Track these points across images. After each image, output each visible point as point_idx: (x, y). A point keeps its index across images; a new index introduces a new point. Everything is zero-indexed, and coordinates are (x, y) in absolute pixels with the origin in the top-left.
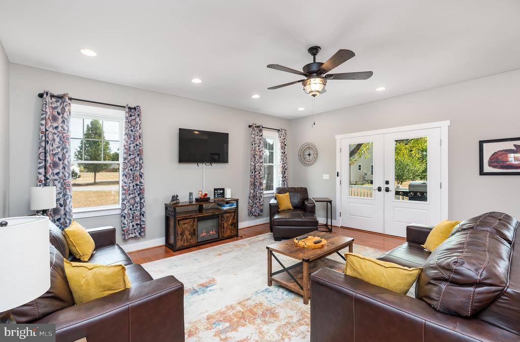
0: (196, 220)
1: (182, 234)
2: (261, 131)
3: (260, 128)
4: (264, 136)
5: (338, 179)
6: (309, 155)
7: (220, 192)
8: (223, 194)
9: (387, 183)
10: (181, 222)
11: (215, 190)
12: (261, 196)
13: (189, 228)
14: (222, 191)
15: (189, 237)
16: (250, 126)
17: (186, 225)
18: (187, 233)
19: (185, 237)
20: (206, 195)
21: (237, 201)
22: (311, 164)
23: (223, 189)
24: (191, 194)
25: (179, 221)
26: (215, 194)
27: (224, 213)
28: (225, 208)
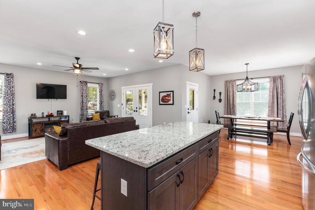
0: (44, 125)
1: (35, 131)
2: (87, 84)
3: (86, 83)
4: (88, 86)
5: (122, 106)
6: (113, 95)
7: (60, 113)
8: (62, 113)
9: (137, 108)
10: (35, 126)
11: (58, 111)
12: (87, 115)
13: (39, 128)
14: (61, 112)
15: (40, 132)
16: (80, 82)
17: (38, 127)
18: (38, 130)
19: (37, 132)
20: (52, 113)
21: (69, 116)
22: (113, 100)
23: (62, 111)
24: (43, 113)
25: (33, 125)
26: (57, 113)
27: (61, 122)
28: (62, 120)
